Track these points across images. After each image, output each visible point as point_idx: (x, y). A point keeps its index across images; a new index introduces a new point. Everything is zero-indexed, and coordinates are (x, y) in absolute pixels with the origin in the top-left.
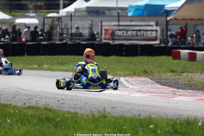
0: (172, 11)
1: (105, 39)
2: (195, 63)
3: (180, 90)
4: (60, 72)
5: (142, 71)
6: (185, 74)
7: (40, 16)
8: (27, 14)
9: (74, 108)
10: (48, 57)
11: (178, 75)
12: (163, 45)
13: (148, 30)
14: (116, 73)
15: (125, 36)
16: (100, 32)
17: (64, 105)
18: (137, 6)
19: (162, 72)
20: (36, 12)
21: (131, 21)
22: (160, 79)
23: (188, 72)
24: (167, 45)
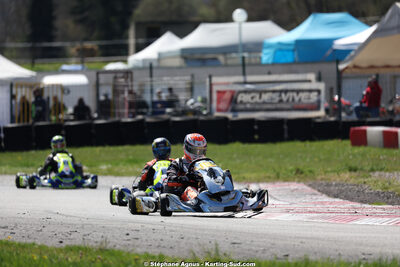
0: (348, 52)
1: (219, 110)
2: (395, 151)
3: (367, 206)
5: (291, 171)
6: (377, 174)
7: (90, 70)
8: (65, 67)
9: (159, 246)
10: (108, 149)
11: (363, 177)
12: (332, 119)
13: (303, 91)
14: (242, 175)
15: (256, 103)
16: (208, 96)
17: (138, 242)
18: (280, 44)
19: (331, 171)
20: (82, 62)
21: (269, 73)
22: (328, 185)
23: (381, 170)
24: (340, 116)
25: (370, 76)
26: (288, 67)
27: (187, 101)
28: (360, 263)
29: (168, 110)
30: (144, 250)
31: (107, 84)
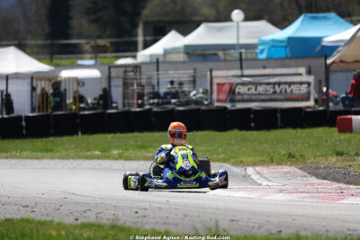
0: (338, 47)
1: (219, 101)
3: (352, 186)
4: (141, 162)
5: (284, 156)
7: (102, 64)
8: (80, 62)
9: (165, 223)
10: (118, 135)
11: (348, 161)
12: (321, 108)
13: (294, 83)
14: (240, 159)
15: (252, 94)
16: (209, 88)
17: (145, 220)
18: (274, 41)
19: (320, 156)
20: (96, 58)
21: (264, 67)
22: (317, 168)
24: (328, 107)
25: (355, 70)
26: (281, 62)
27: (190, 92)
28: (346, 238)
29: (173, 101)
30: (151, 226)
31: (118, 77)
